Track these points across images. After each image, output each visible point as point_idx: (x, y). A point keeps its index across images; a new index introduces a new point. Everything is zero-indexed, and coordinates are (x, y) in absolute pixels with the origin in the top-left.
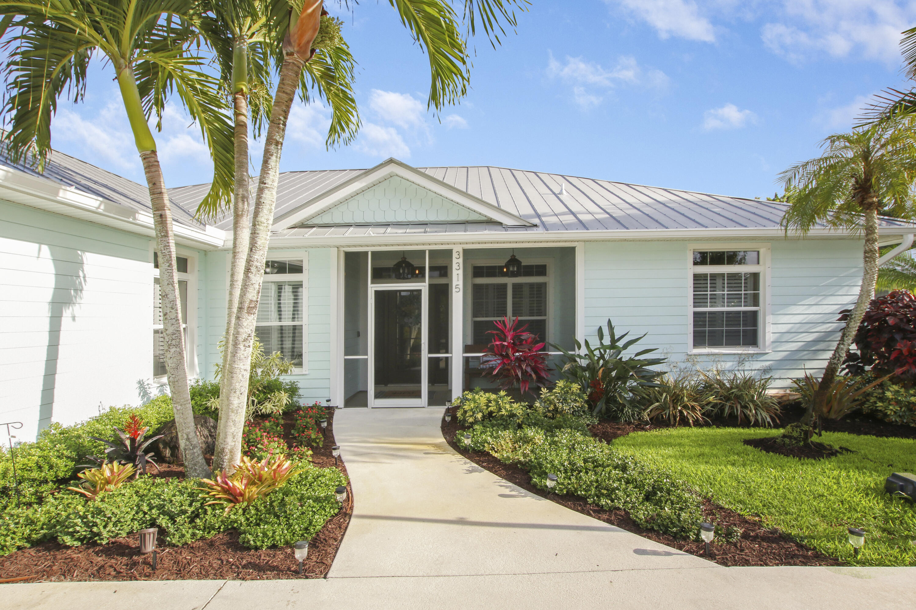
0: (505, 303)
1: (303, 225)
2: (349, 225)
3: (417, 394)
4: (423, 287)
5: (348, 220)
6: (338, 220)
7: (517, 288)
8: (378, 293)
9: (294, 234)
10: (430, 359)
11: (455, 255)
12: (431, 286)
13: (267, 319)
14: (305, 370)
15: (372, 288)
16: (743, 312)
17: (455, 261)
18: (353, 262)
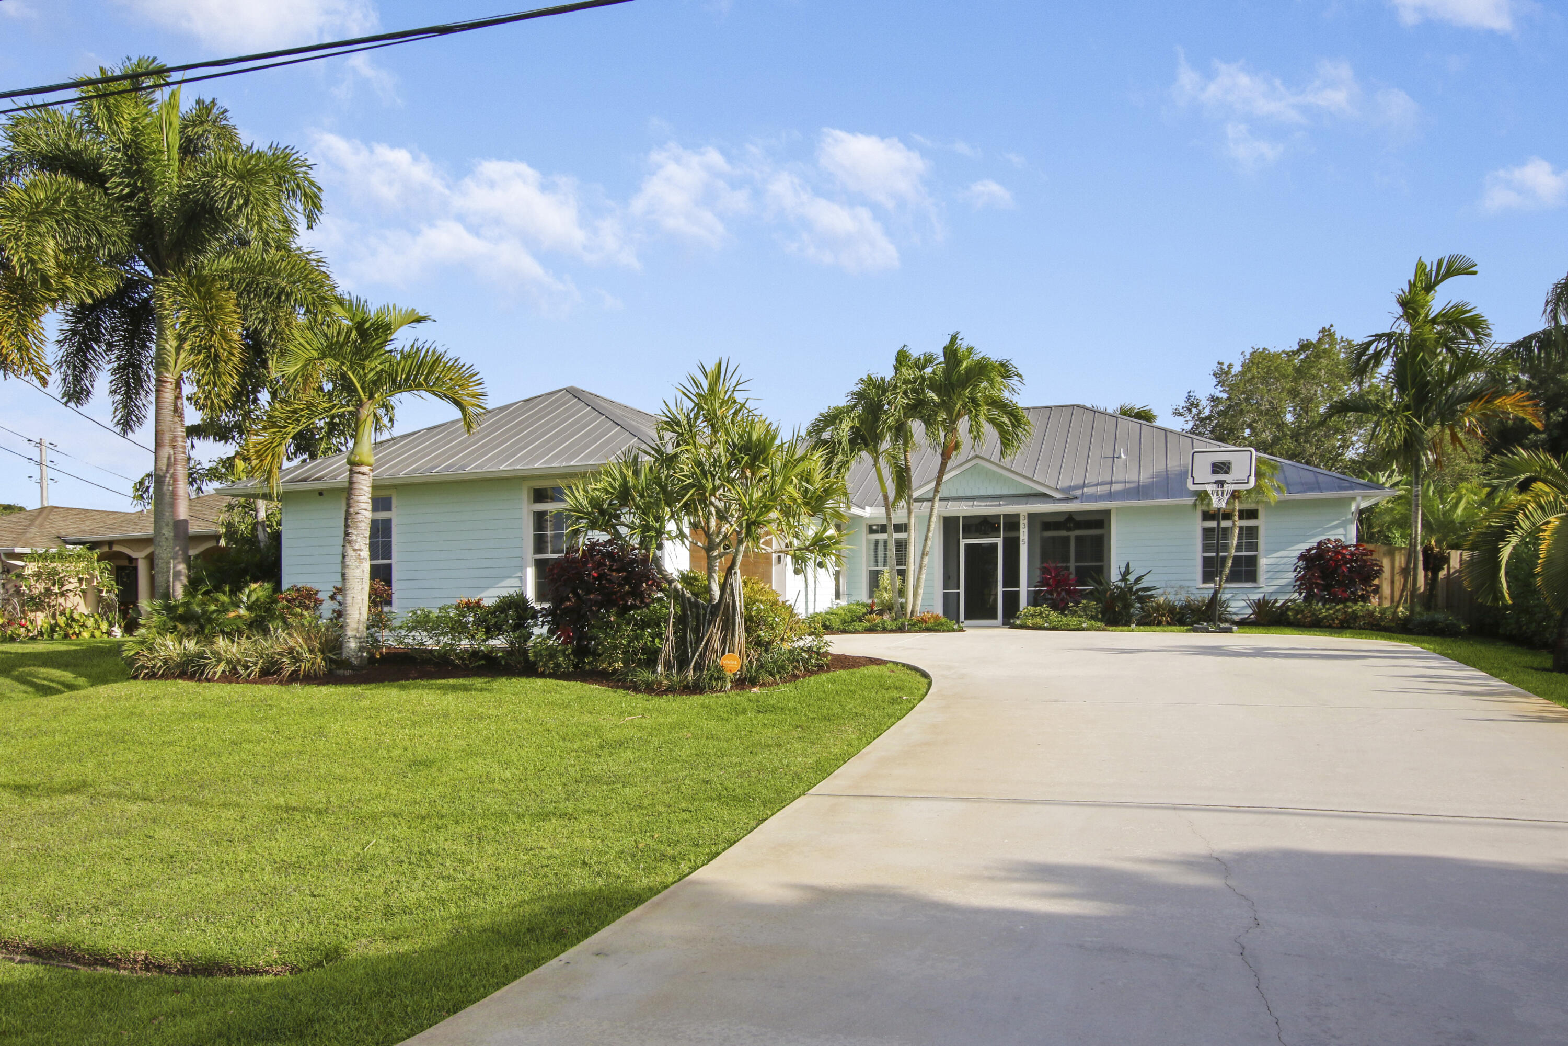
0: (1068, 552)
1: (918, 500)
2: (948, 499)
3: (995, 617)
4: (999, 541)
5: (947, 495)
7: (1078, 538)
8: (968, 546)
10: (1004, 592)
11: (1022, 518)
12: (1004, 539)
15: (963, 542)
16: (1246, 556)
17: (1022, 522)
18: (949, 524)
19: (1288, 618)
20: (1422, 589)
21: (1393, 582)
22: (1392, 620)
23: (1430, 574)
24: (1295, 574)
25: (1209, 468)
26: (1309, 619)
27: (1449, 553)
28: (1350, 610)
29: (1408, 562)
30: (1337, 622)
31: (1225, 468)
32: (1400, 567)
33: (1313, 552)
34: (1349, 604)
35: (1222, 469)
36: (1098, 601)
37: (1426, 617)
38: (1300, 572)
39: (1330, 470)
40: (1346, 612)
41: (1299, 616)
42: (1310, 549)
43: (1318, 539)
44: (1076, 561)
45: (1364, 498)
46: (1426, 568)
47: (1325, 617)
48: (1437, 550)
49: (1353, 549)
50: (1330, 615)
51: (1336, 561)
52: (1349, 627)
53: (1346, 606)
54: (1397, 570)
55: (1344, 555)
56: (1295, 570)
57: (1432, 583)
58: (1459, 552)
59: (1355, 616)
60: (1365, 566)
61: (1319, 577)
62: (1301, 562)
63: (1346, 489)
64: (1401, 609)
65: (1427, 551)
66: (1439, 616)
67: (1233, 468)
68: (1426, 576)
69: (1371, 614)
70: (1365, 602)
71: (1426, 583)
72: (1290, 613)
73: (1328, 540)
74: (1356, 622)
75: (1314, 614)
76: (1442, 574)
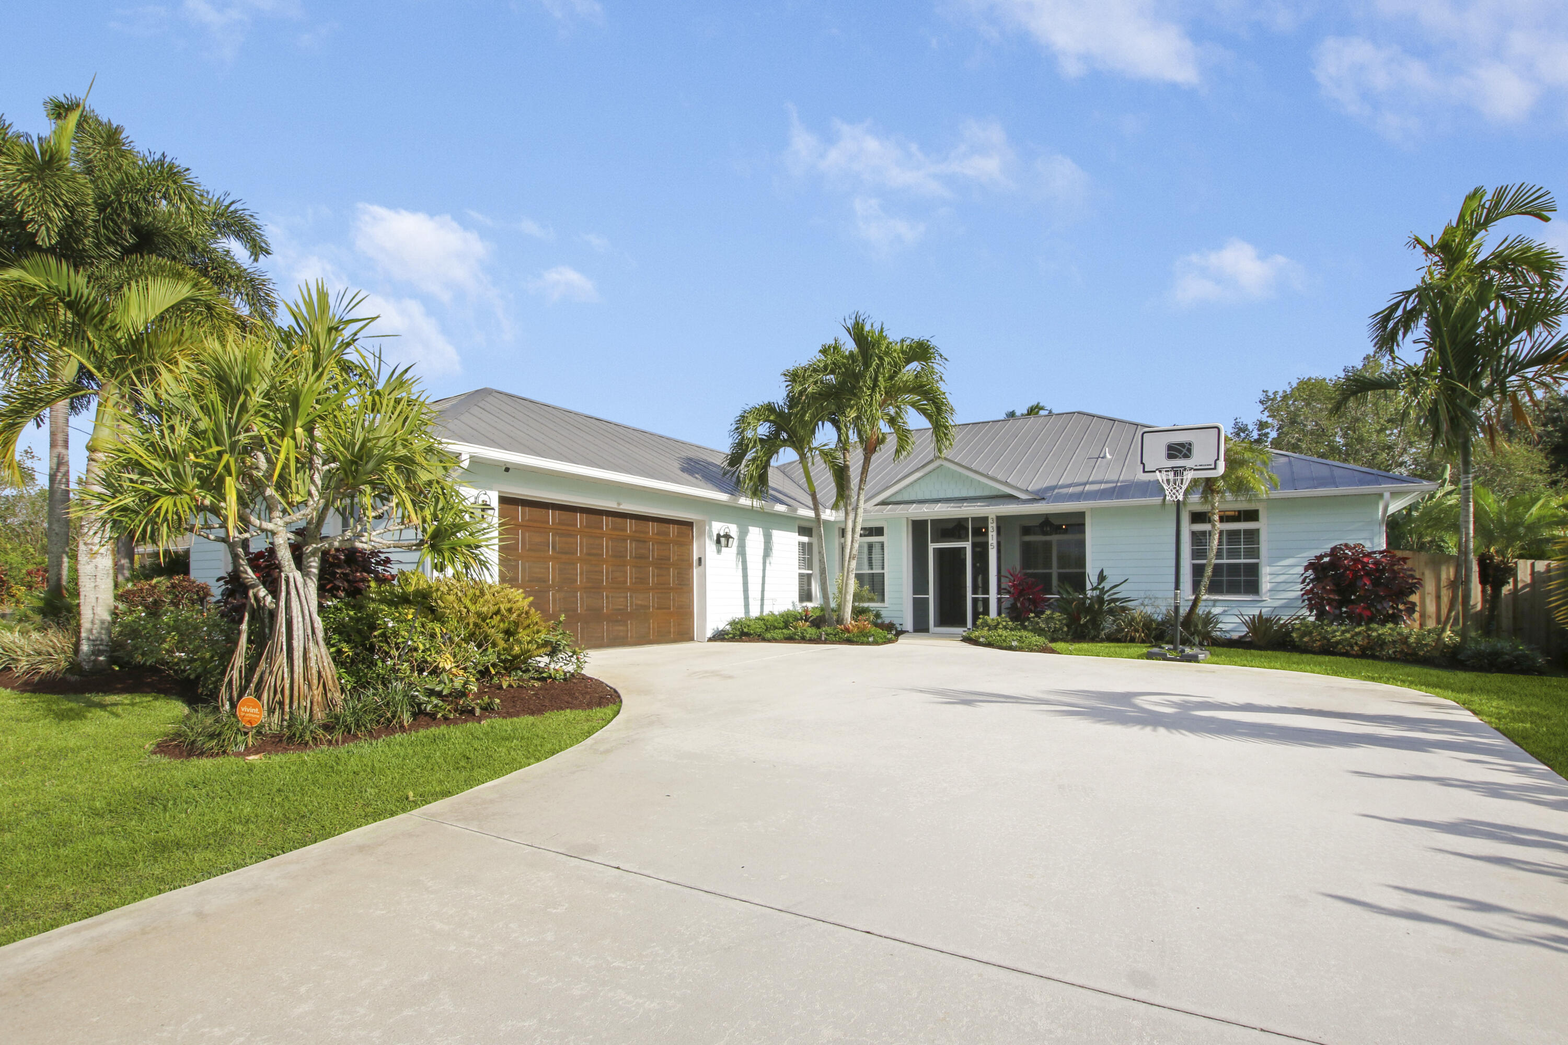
0: (1050, 557)
1: (884, 503)
2: (912, 502)
3: (964, 623)
4: (968, 545)
5: (913, 498)
6: (906, 498)
7: (1059, 544)
8: (940, 553)
9: (877, 511)
10: (973, 598)
11: (990, 521)
12: (973, 543)
13: (861, 569)
14: (886, 604)
15: (932, 547)
16: (1245, 564)
17: (990, 525)
18: (919, 528)
19: (1293, 641)
20: (1479, 607)
21: (1438, 597)
22: (1435, 648)
23: (1489, 588)
24: (1302, 586)
25: (1163, 452)
26: (1318, 643)
27: (1516, 563)
28: (1374, 634)
29: (1457, 572)
30: (1356, 648)
31: (1185, 451)
32: (1448, 579)
33: (1326, 559)
34: (1375, 626)
35: (1180, 452)
36: (1063, 610)
37: (1484, 645)
38: (1308, 584)
39: (1345, 460)
40: (1369, 636)
41: (1305, 639)
42: (1320, 557)
43: (1332, 545)
44: (1059, 568)
45: (1395, 494)
46: (1483, 581)
47: (1338, 643)
48: (1497, 559)
49: (1378, 556)
50: (1346, 639)
51: (1355, 572)
52: (1374, 657)
53: (1369, 629)
54: (1444, 582)
55: (1365, 565)
56: (1303, 582)
57: (1492, 600)
58: (1529, 562)
59: (1381, 643)
60: (1395, 578)
61: (1331, 591)
62: (1310, 572)
63: (1368, 483)
64: (1449, 632)
65: (1485, 563)
66: (1504, 645)
67: (1195, 450)
68: (1484, 591)
69: (1405, 640)
70: (1397, 624)
71: (1484, 601)
72: (1294, 635)
73: (1346, 545)
74: (1382, 649)
75: (1325, 638)
76: (1506, 589)
